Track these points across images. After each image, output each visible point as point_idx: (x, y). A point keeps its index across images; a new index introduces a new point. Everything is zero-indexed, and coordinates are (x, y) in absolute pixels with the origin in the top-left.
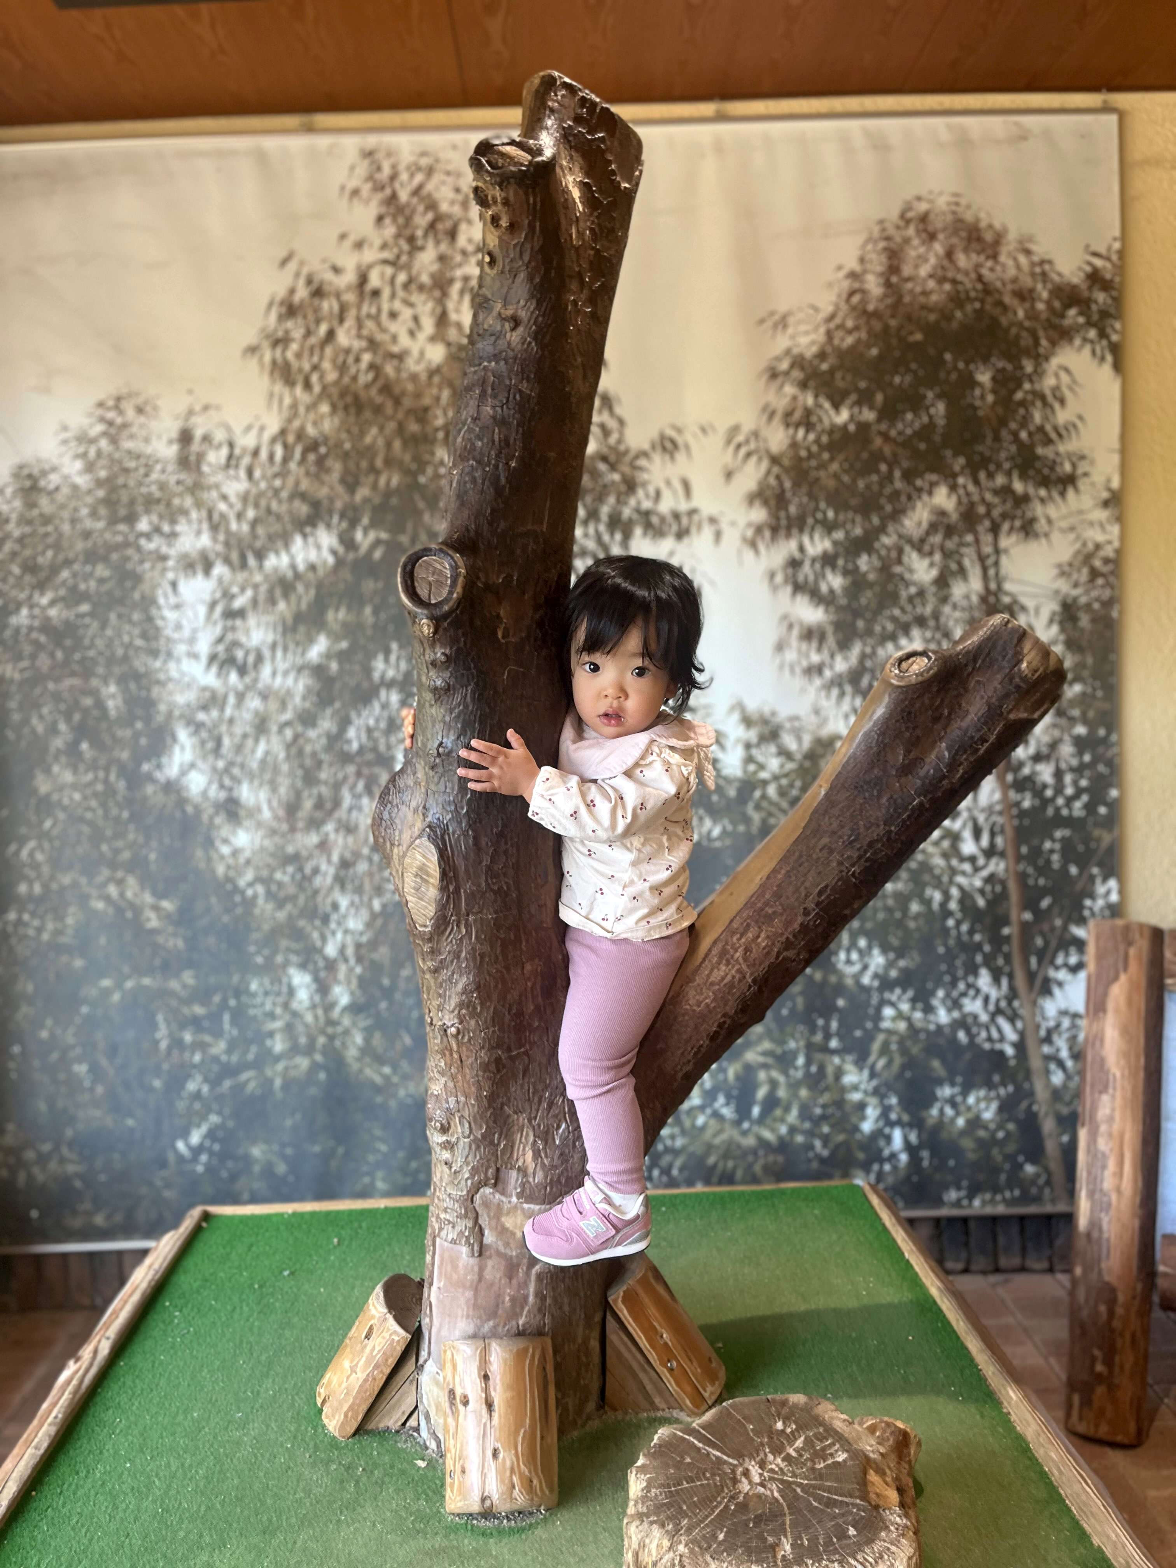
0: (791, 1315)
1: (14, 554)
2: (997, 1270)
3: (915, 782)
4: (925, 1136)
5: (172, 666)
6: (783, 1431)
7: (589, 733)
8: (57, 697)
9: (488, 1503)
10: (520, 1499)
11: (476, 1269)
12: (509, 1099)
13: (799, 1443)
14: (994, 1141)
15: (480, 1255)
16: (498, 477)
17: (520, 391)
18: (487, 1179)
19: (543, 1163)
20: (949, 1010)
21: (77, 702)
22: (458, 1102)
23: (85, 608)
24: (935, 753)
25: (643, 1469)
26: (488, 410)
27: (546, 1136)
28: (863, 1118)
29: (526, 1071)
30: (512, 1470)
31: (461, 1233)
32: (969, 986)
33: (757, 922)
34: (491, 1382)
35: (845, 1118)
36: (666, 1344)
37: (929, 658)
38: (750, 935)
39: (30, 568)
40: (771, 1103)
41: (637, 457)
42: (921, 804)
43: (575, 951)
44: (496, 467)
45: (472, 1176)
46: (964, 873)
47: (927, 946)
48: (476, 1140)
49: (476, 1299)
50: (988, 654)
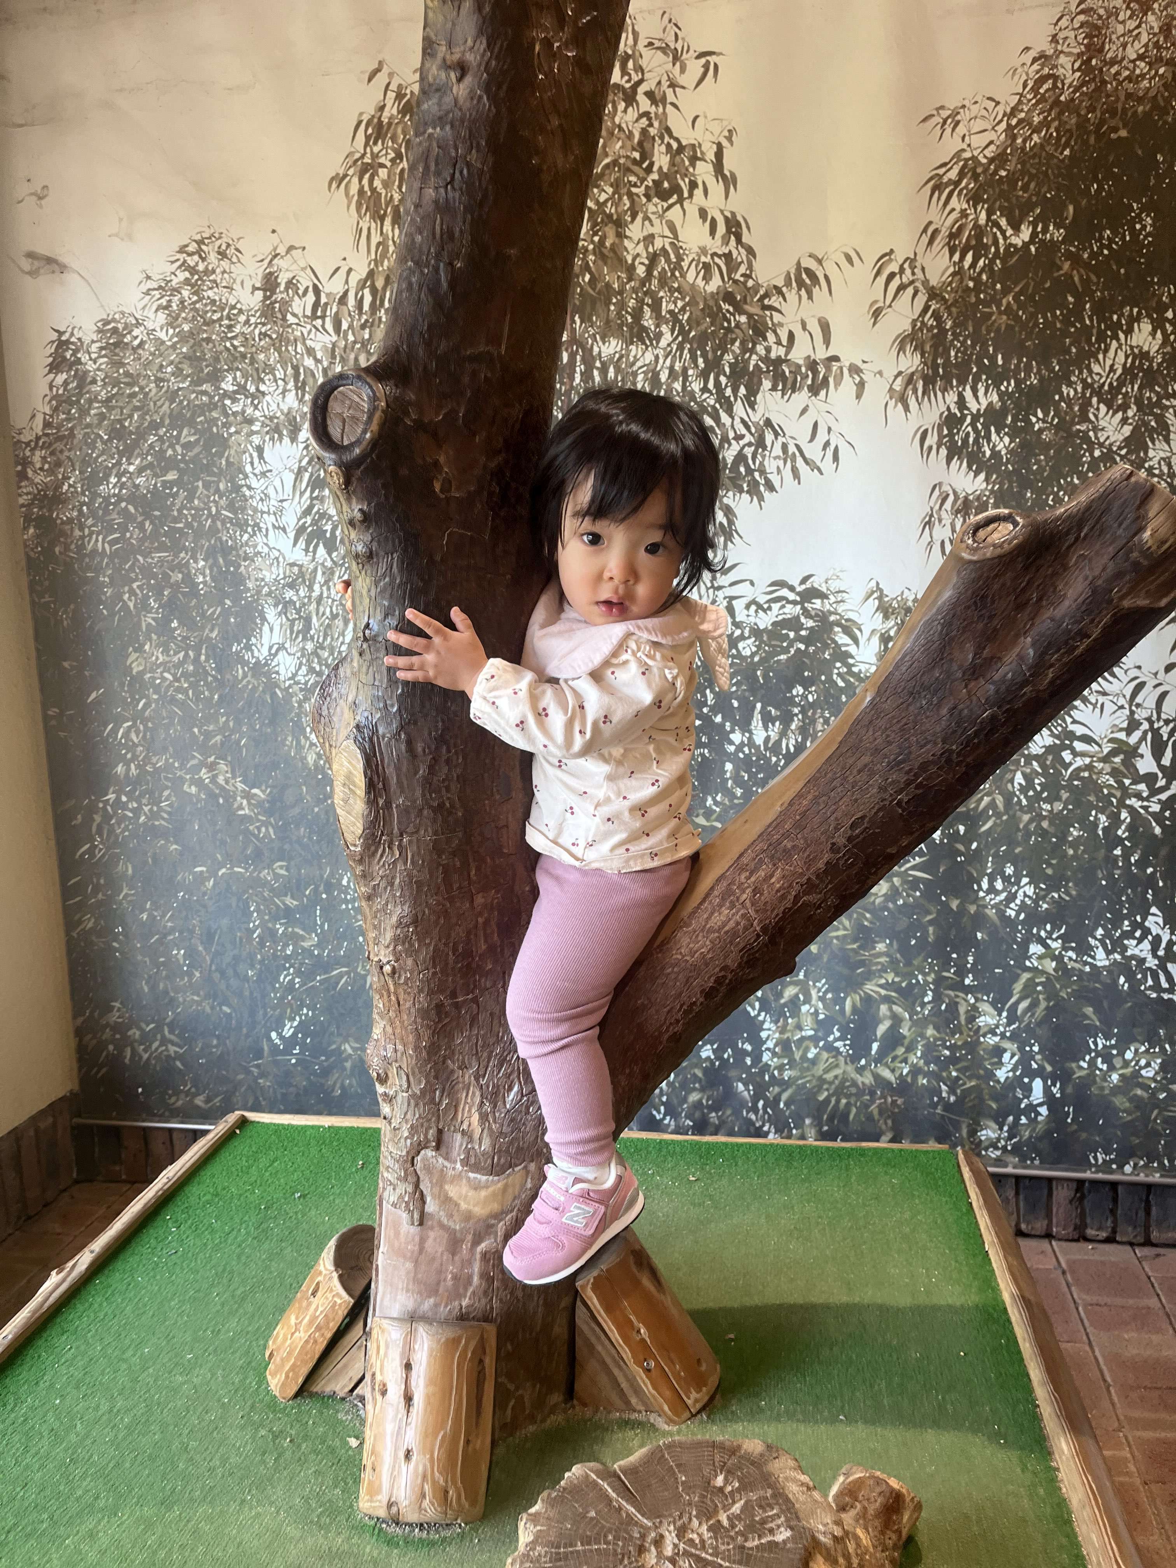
0: (827, 1307)
1: (102, 417)
2: (1148, 1243)
3: (986, 689)
4: (1069, 1090)
5: (259, 539)
6: (721, 1490)
7: (569, 613)
8: (147, 572)
9: (394, 1510)
10: (431, 1511)
11: (417, 1239)
12: (453, 1053)
13: (736, 1508)
14: (1155, 1103)
15: (421, 1224)
16: (439, 281)
17: (468, 165)
18: (428, 1141)
19: (490, 1128)
20: (1108, 953)
21: (166, 576)
22: (396, 1051)
23: (172, 476)
24: (1017, 650)
25: (535, 1519)
26: (430, 193)
27: (495, 1096)
28: (1000, 1064)
29: (474, 1020)
30: (424, 1477)
31: (401, 1197)
32: (1135, 926)
33: (772, 858)
34: (414, 1373)
35: (977, 1063)
36: (643, 1340)
37: (1015, 524)
38: (762, 874)
39: (118, 432)
40: (893, 1040)
41: (766, 295)
42: (993, 717)
43: (543, 881)
44: (436, 270)
45: (411, 1135)
46: (1138, 796)
47: (1087, 877)
48: (413, 1096)
49: (416, 1273)
50: (1100, 518)
